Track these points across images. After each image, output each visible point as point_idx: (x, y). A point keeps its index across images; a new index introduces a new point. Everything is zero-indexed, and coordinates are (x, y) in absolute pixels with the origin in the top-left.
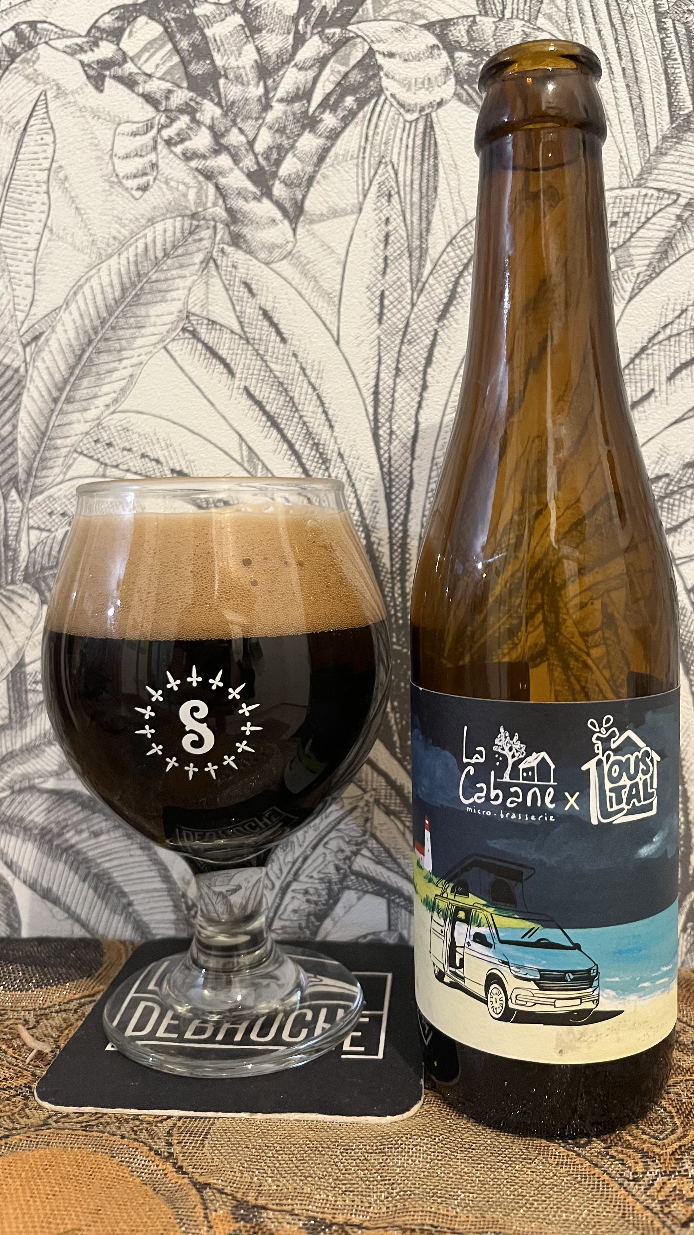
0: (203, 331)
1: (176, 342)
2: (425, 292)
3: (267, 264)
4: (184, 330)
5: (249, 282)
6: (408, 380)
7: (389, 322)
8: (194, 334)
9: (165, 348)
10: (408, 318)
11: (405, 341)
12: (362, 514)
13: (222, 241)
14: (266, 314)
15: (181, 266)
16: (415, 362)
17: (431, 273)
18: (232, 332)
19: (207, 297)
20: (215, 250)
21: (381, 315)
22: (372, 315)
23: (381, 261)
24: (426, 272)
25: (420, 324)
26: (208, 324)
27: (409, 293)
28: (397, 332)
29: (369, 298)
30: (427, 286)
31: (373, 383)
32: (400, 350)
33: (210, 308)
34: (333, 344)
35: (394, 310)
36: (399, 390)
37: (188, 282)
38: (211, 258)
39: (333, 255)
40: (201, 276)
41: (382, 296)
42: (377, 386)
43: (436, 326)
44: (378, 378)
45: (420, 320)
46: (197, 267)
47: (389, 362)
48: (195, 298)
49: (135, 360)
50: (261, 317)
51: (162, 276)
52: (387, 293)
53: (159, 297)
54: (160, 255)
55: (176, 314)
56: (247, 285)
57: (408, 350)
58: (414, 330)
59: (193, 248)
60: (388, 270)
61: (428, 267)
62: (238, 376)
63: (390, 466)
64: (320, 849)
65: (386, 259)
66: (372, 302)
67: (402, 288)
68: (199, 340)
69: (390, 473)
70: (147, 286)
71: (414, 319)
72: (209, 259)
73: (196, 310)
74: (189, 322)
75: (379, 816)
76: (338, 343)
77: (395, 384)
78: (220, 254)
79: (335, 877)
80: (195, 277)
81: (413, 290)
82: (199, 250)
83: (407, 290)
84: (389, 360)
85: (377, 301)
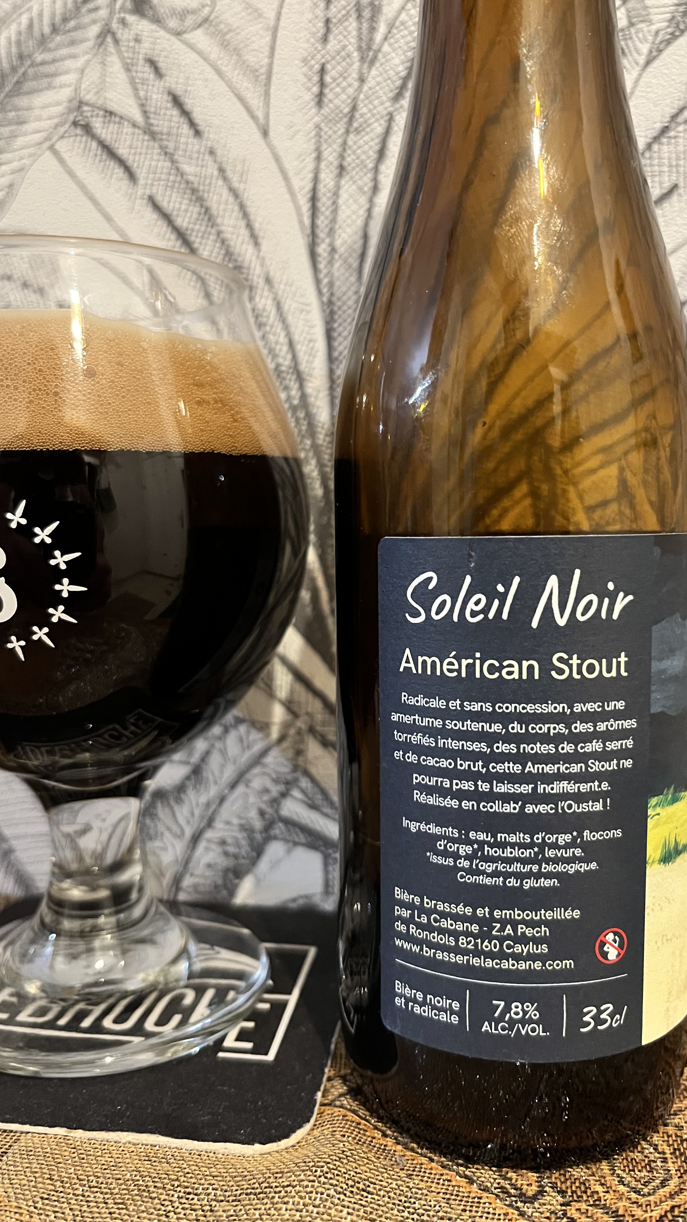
0: (98, 125)
1: (66, 140)
2: (377, 64)
3: (178, 34)
4: (75, 124)
5: (156, 59)
6: (355, 182)
7: (331, 105)
8: (87, 129)
9: (52, 148)
10: (355, 100)
11: (352, 129)
12: (294, 358)
13: (123, 9)
14: (177, 101)
15: (73, 43)
16: (363, 157)
17: (386, 39)
18: (134, 125)
19: (104, 81)
20: (115, 20)
21: (320, 96)
22: (309, 97)
23: (321, 24)
24: (379, 36)
25: (371, 106)
26: (105, 117)
27: (357, 65)
28: (341, 119)
29: (305, 75)
30: (380, 56)
31: (309, 186)
32: (345, 143)
33: (108, 95)
34: (257, 135)
35: (338, 90)
36: (344, 195)
37: (80, 63)
38: (109, 31)
39: (261, 20)
40: (95, 55)
41: (323, 71)
42: (314, 190)
43: (391, 109)
44: (316, 180)
45: (370, 102)
46: (90, 44)
47: (331, 158)
48: (87, 83)
49: (15, 165)
50: (169, 105)
51: (47, 56)
52: (329, 67)
53: (45, 82)
54: (47, 30)
55: (65, 104)
56: (152, 63)
57: (355, 143)
58: (362, 116)
59: (87, 19)
60: (331, 37)
61: (382, 29)
62: (142, 182)
63: (332, 294)
64: (241, 789)
65: (328, 21)
66: (310, 80)
67: (348, 60)
68: (94, 136)
69: (330, 303)
70: (31, 71)
71: (363, 101)
72: (106, 32)
73: (89, 97)
74: (81, 115)
75: (313, 748)
76: (265, 133)
77: (338, 187)
78: (121, 26)
79: (258, 824)
80: (87, 57)
81: (362, 59)
82: (94, 22)
83: (354, 63)
84: (330, 155)
85: (316, 78)
